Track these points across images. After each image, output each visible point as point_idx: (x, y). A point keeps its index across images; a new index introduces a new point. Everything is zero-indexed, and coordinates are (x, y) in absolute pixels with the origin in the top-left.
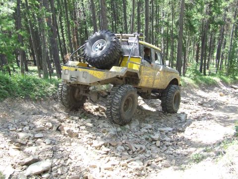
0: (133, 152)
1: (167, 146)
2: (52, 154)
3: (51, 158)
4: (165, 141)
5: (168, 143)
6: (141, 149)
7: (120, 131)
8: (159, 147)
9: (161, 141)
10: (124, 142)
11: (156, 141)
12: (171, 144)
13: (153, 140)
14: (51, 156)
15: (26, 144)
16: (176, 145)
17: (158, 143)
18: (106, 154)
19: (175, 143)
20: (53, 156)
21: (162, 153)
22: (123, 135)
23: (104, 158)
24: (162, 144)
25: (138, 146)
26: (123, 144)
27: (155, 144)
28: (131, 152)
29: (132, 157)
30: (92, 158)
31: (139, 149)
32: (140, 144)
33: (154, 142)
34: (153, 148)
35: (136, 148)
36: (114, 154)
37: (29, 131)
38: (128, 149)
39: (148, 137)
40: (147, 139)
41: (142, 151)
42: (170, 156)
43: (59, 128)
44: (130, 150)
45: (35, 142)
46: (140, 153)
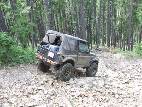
0: (100, 102)
1: (123, 98)
2: (48, 101)
3: (47, 103)
4: (121, 94)
5: (123, 96)
6: (105, 99)
7: (92, 87)
8: (117, 99)
9: (119, 95)
10: (94, 94)
11: (115, 94)
12: (125, 97)
13: (113, 94)
14: (47, 102)
15: (32, 93)
16: (129, 97)
17: (117, 96)
18: (82, 102)
19: (128, 96)
20: (48, 102)
21: (120, 103)
22: (93, 89)
23: (81, 105)
24: (119, 96)
25: (104, 98)
26: (94, 95)
27: (115, 96)
28: (98, 101)
29: (99, 105)
30: (73, 105)
31: (104, 99)
32: (104, 96)
33: (114, 95)
34: (114, 99)
35: (102, 99)
36: (87, 102)
37: (35, 85)
38: (97, 99)
39: (110, 91)
40: (109, 93)
41: (106, 101)
42: (125, 105)
43: (53, 83)
44: (98, 100)
45: (37, 92)
46: (105, 103)
